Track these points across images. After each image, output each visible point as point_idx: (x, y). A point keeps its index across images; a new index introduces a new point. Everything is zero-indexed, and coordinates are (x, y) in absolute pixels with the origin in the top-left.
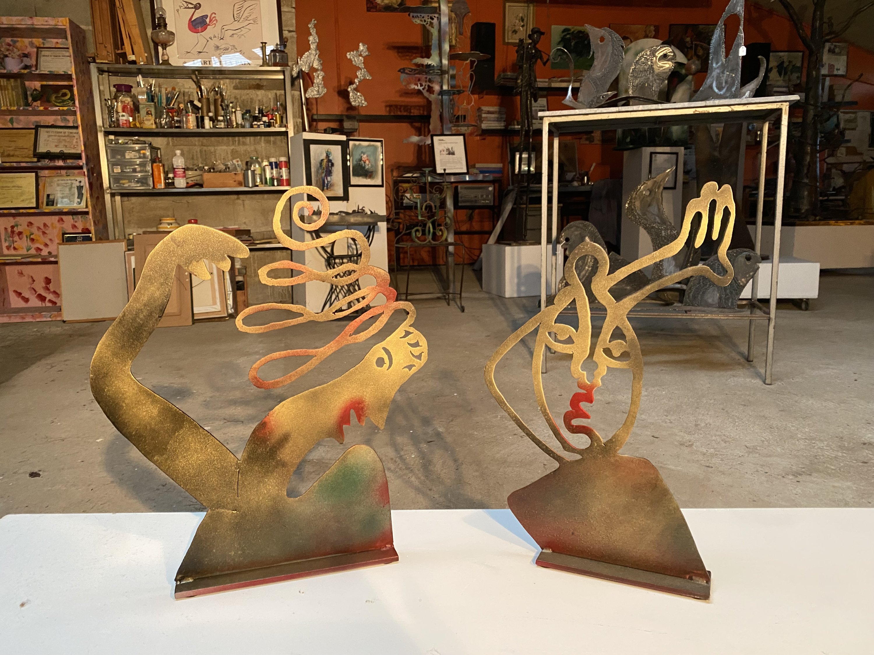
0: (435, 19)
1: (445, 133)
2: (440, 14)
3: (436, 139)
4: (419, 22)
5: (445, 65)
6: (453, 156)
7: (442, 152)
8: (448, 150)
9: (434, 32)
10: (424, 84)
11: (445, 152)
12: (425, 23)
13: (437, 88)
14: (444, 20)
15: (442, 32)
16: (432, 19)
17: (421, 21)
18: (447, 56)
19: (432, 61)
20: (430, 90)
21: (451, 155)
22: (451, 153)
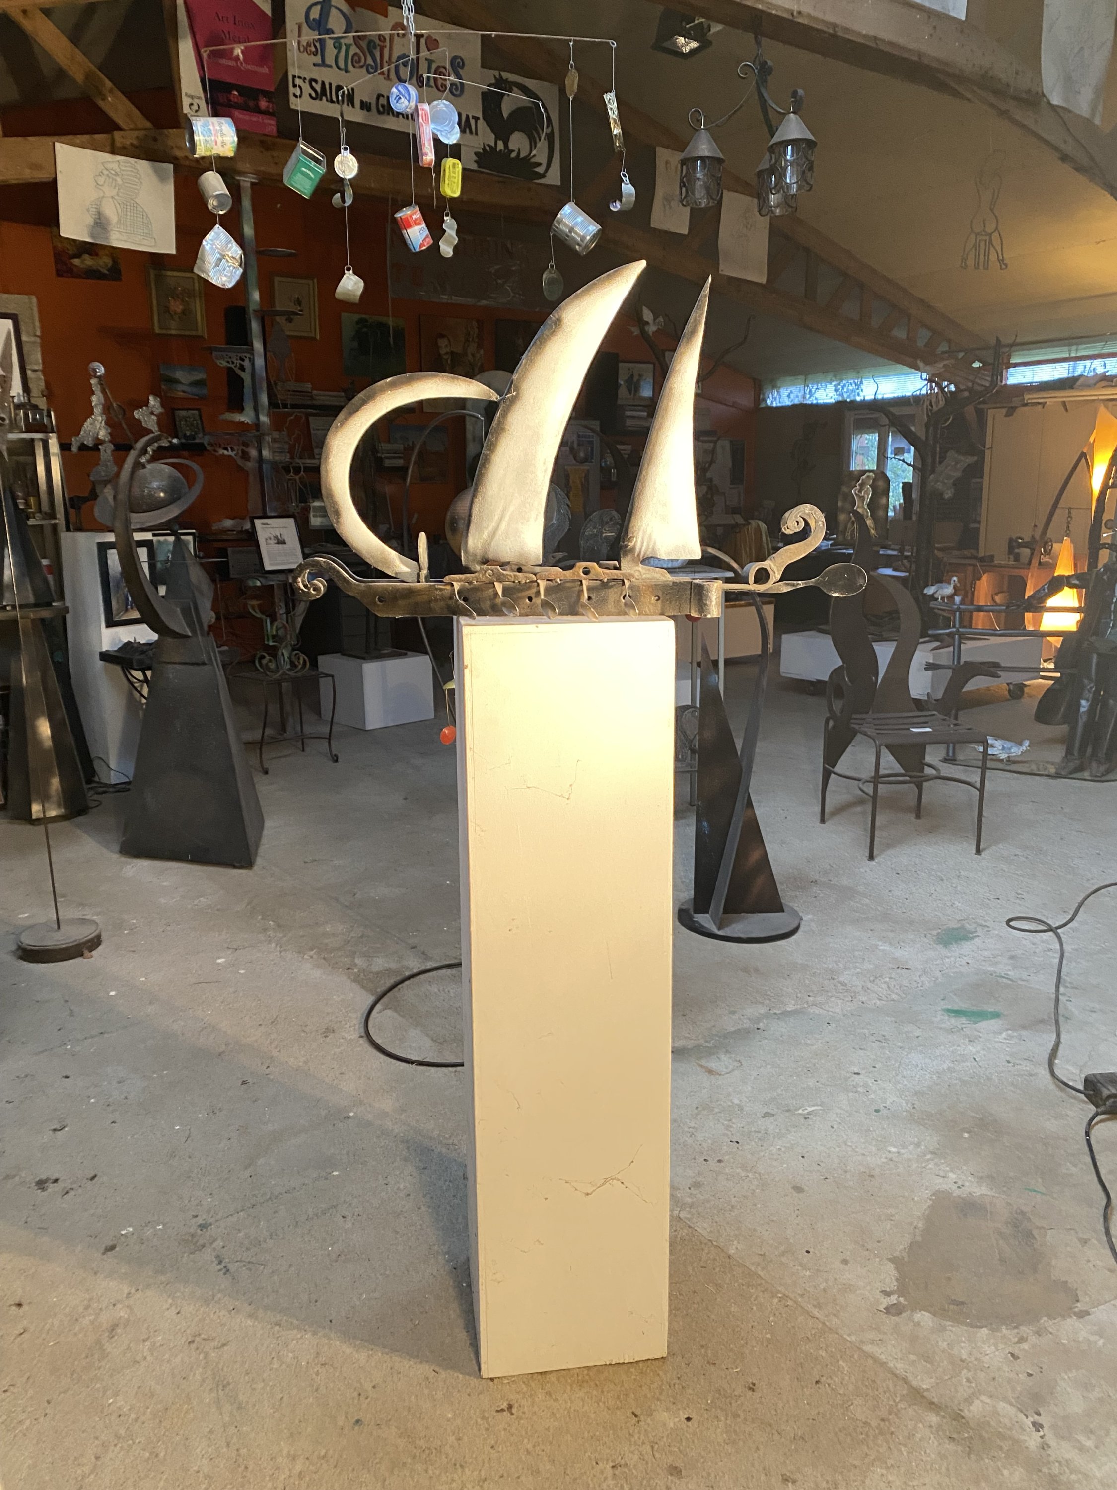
0: (247, 361)
1: (269, 514)
2: (253, 354)
3: (258, 522)
4: (224, 364)
5: (264, 423)
6: (285, 546)
7: (269, 541)
8: (276, 537)
9: (246, 377)
10: (235, 448)
11: (273, 541)
12: (233, 366)
13: (253, 453)
14: (260, 362)
15: (257, 377)
16: (243, 360)
17: (228, 362)
18: (265, 411)
19: (246, 417)
20: (245, 456)
21: (281, 546)
22: (281, 542)
